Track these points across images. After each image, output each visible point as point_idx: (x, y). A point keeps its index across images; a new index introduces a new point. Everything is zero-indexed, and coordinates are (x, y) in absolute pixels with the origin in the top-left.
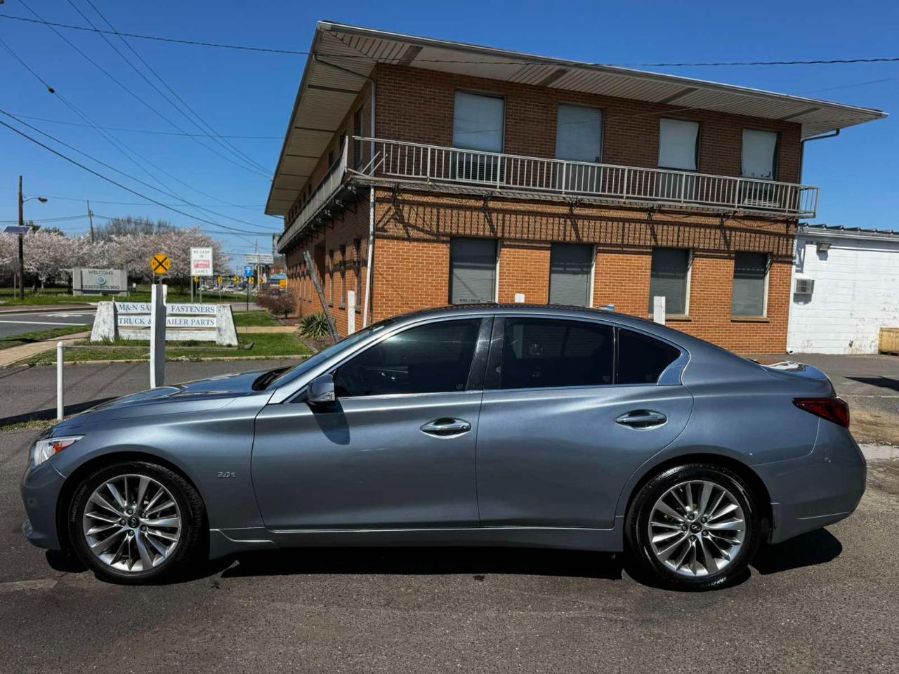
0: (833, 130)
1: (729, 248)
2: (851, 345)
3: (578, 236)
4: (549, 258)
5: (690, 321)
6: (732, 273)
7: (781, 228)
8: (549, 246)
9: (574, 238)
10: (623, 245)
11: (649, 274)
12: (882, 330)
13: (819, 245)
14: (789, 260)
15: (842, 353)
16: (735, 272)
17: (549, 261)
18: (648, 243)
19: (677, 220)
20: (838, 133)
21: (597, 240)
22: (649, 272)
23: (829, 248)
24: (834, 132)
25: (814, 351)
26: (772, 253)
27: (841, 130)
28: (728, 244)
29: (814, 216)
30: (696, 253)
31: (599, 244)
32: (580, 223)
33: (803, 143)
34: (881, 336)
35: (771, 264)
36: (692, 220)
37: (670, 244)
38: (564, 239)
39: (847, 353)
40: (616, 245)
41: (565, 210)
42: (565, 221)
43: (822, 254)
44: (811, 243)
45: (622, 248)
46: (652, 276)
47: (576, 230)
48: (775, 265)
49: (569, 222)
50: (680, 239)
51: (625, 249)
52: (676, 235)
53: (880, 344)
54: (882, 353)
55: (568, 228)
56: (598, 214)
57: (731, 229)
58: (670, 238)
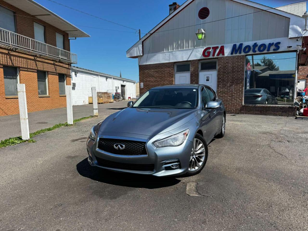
0: (74, 37)
1: (56, 72)
2: (84, 102)
3: (12, 63)
4: (3, 72)
5: (49, 97)
6: (58, 80)
7: (67, 66)
8: (2, 66)
9: (11, 64)
10: (27, 68)
11: (37, 80)
12: (89, 97)
13: (75, 72)
14: (70, 76)
15: (82, 104)
16: (59, 80)
17: (3, 73)
18: (35, 68)
19: (42, 61)
20: (76, 39)
21: (19, 66)
22: (37, 79)
23: (77, 73)
24: (75, 38)
25: (77, 105)
26: (66, 74)
27: (77, 38)
28: (56, 70)
29: (77, 63)
30: (49, 73)
31: (19, 67)
32: (12, 57)
33: (69, 40)
34: (89, 99)
35: (66, 78)
36: (47, 61)
37: (41, 69)
38: (7, 64)
39: (83, 104)
40: (25, 68)
41: (6, 52)
42: (7, 56)
43: (76, 75)
44: (73, 72)
45: (27, 69)
46: (38, 81)
47: (12, 61)
48: (67, 78)
49: (8, 57)
50: (44, 67)
51: (29, 70)
52: (42, 66)
53: (89, 101)
54: (90, 104)
55: (8, 59)
56: (19, 55)
57: (57, 65)
58: (41, 67)
